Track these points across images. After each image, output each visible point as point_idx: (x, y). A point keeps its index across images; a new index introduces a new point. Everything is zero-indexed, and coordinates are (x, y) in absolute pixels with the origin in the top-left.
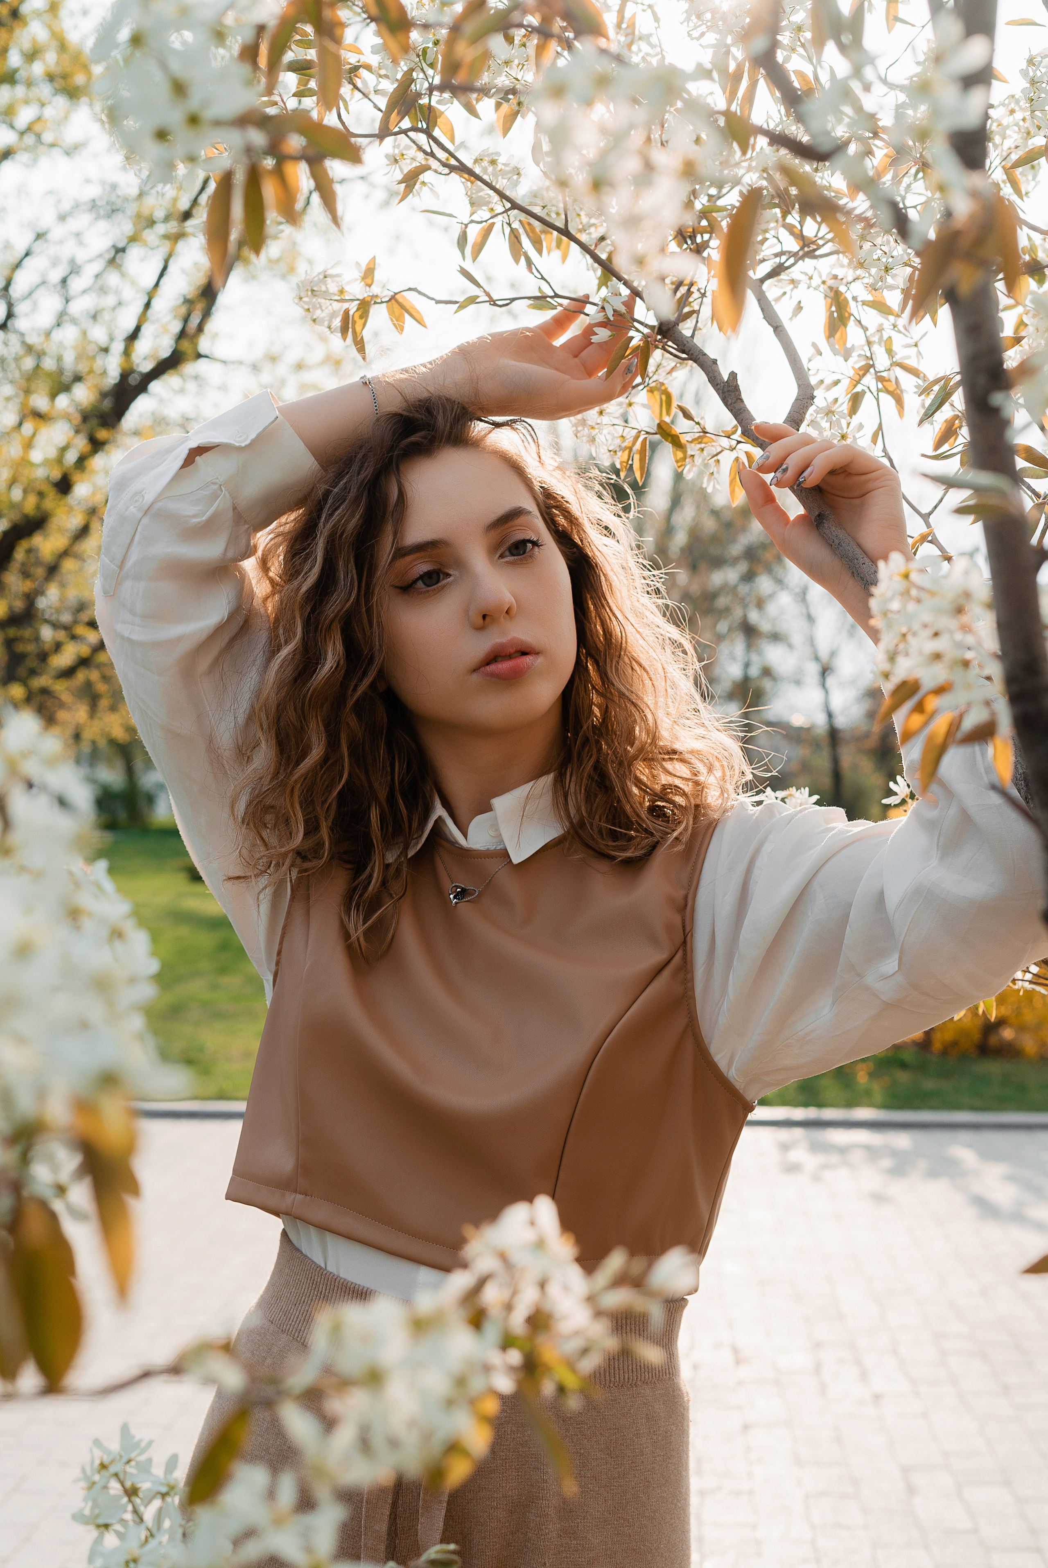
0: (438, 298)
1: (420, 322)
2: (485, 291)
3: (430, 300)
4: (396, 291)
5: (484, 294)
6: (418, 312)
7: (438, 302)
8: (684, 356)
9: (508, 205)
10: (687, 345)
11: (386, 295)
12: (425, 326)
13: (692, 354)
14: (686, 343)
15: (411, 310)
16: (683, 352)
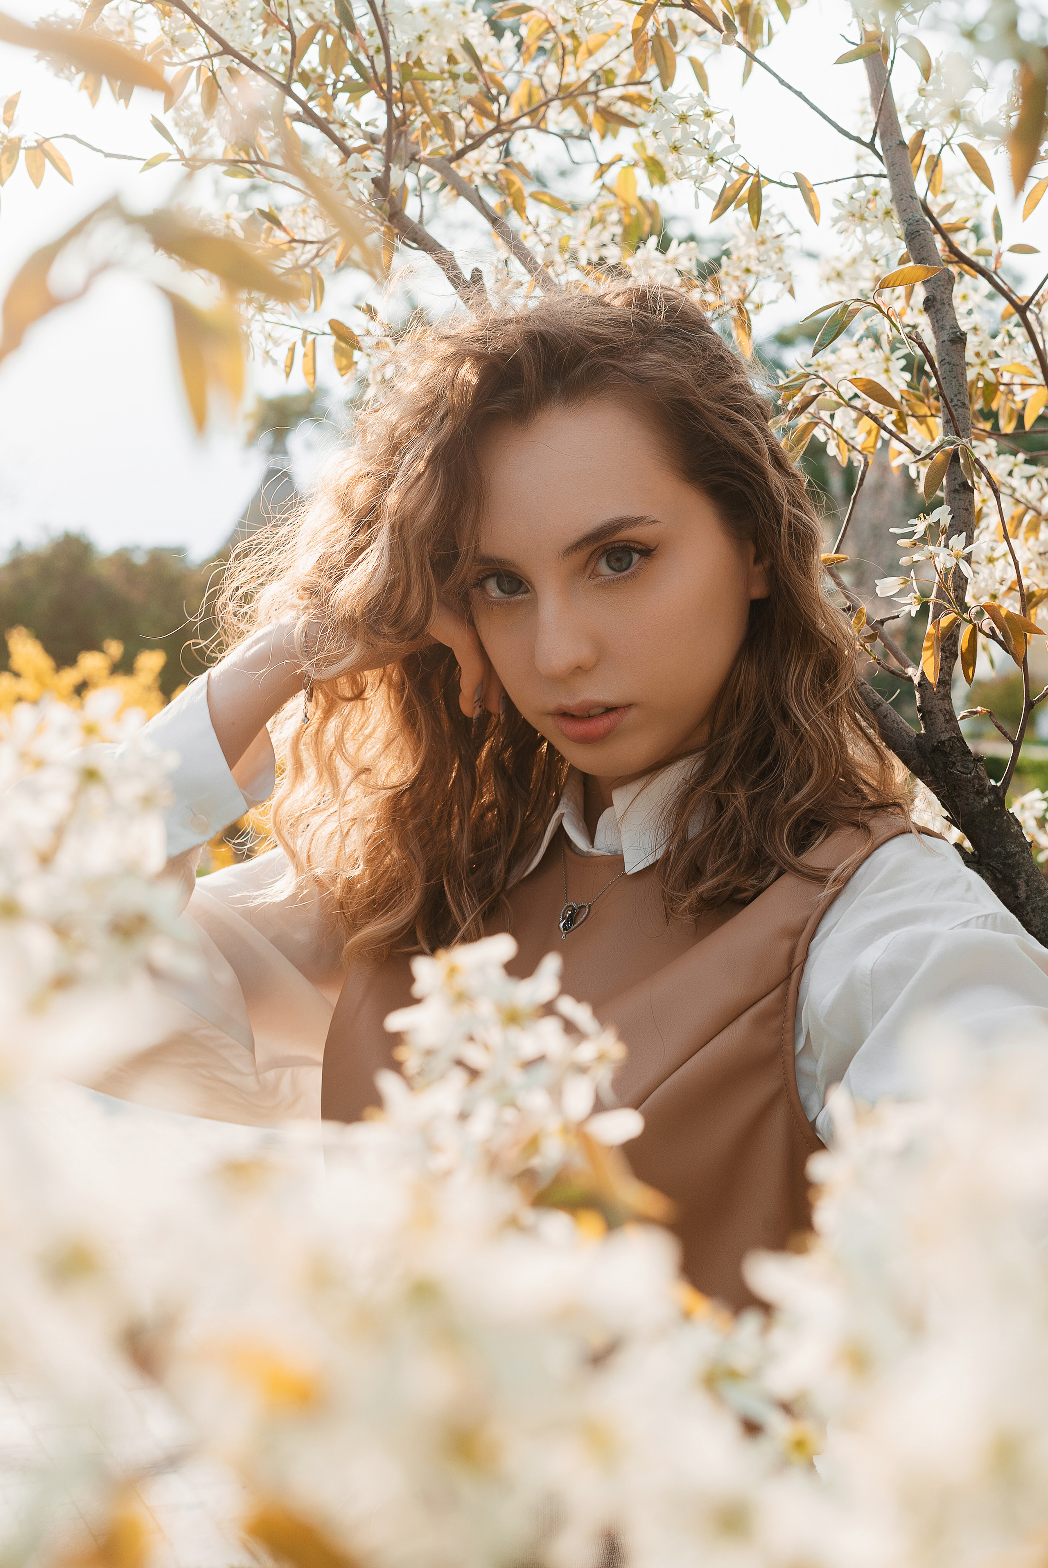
0: (107, 151)
1: (66, 176)
2: (178, 149)
3: (95, 152)
4: (47, 137)
5: (176, 152)
6: (66, 165)
7: (107, 155)
8: (415, 245)
9: (216, 46)
10: (419, 233)
11: (30, 141)
12: (71, 182)
13: (426, 245)
14: (417, 230)
15: (58, 161)
16: (414, 241)
